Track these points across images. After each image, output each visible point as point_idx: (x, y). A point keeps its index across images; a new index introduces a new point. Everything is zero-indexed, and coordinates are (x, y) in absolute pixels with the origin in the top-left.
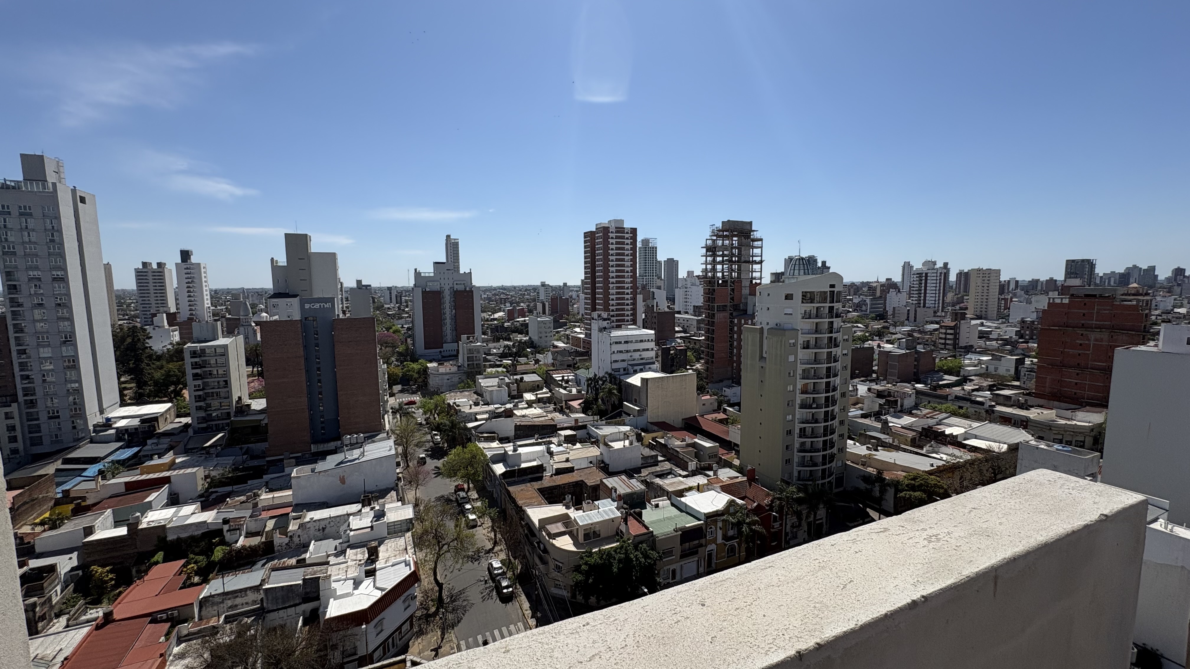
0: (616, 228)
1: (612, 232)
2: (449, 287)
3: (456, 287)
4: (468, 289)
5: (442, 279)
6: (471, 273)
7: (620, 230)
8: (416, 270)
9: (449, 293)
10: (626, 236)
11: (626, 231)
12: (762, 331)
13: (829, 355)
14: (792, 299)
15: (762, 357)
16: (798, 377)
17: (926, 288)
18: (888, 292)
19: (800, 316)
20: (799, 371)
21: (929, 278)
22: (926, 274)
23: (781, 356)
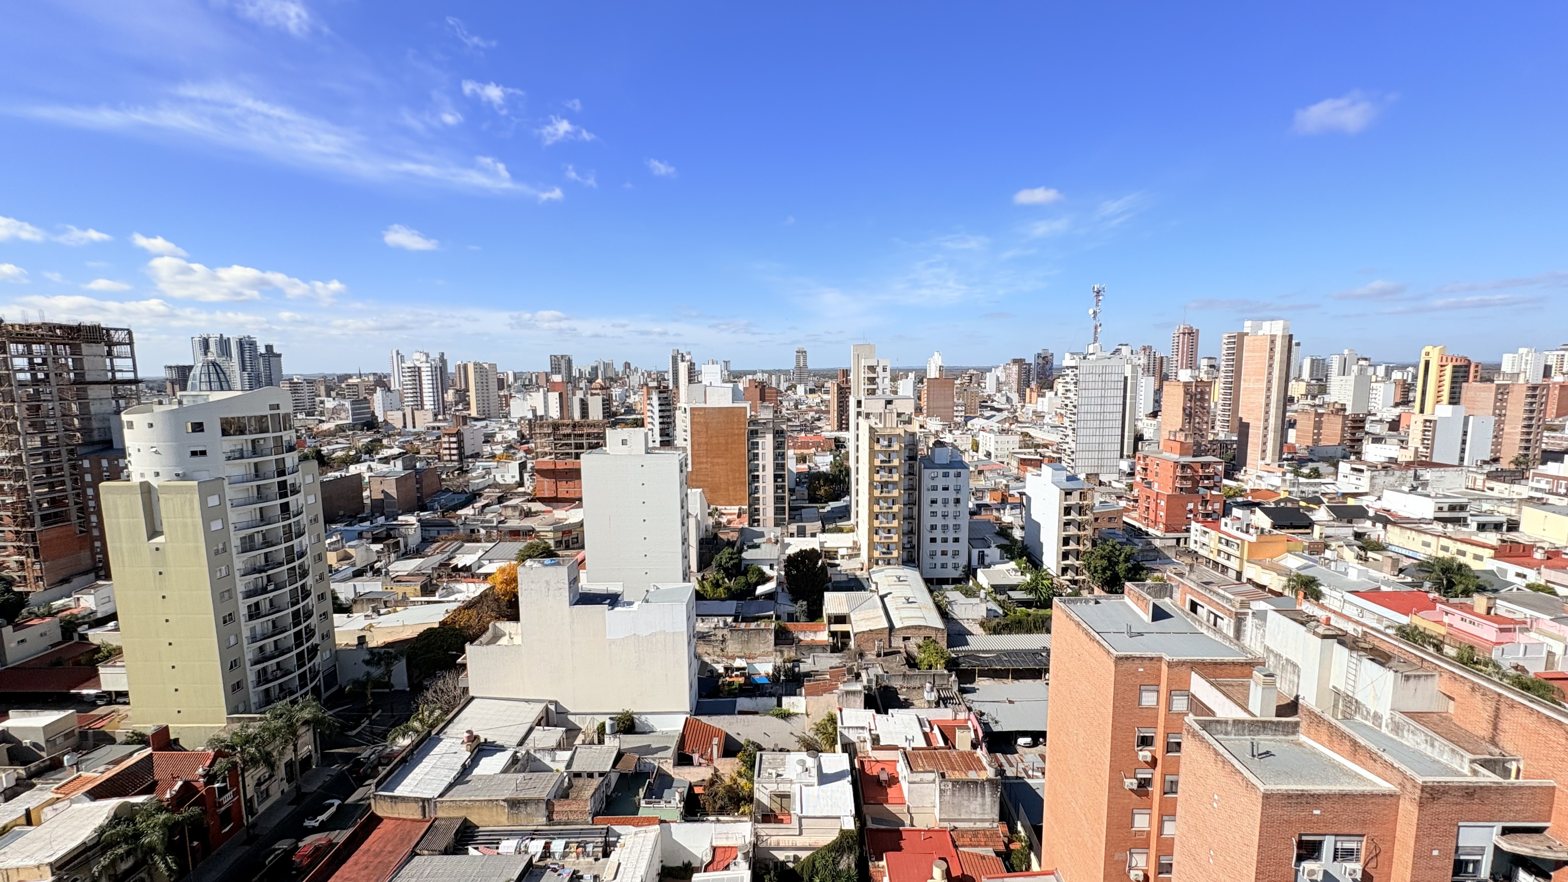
12: (147, 490)
13: (285, 507)
14: (202, 430)
15: (153, 533)
16: (234, 551)
17: (421, 385)
18: (375, 391)
19: (224, 456)
20: (235, 541)
21: (423, 374)
22: (419, 368)
23: (194, 525)
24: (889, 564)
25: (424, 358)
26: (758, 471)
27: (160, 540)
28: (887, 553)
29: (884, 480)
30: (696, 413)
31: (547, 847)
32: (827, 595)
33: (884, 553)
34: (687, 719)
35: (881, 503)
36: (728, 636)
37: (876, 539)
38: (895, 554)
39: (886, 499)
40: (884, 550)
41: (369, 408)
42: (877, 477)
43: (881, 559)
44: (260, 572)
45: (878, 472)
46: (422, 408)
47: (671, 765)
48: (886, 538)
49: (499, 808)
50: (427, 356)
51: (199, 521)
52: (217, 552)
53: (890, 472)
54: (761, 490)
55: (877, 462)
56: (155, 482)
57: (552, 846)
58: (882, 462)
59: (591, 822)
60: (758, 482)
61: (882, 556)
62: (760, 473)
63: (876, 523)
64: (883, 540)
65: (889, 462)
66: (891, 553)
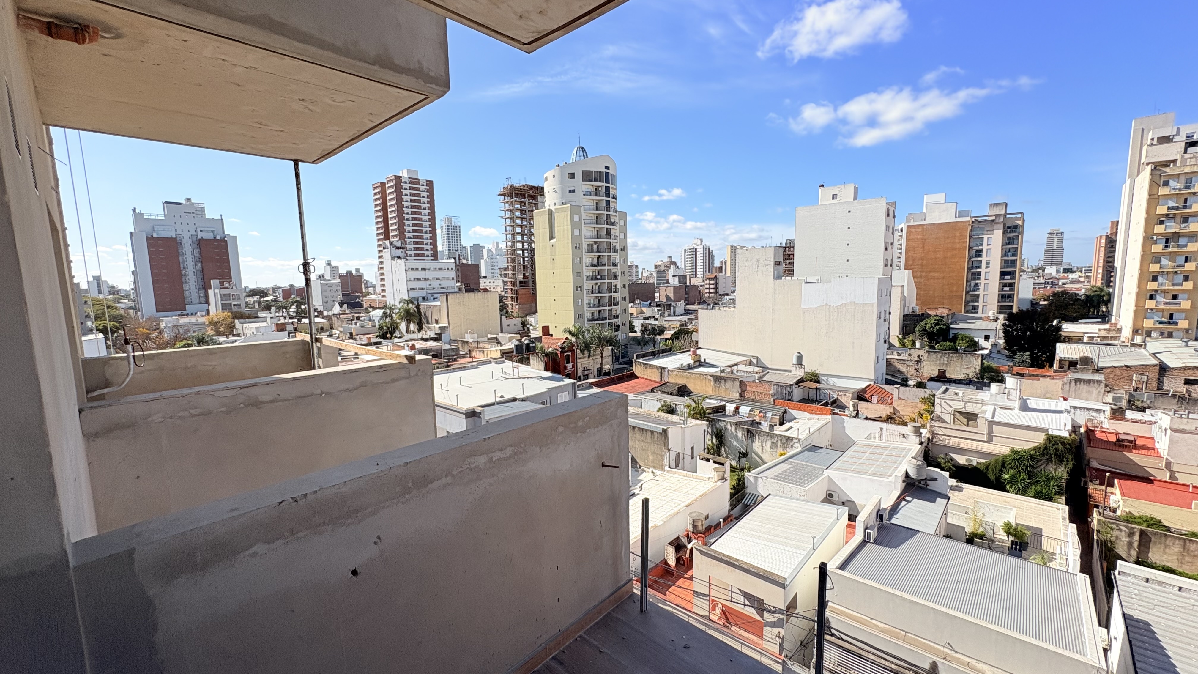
0: (409, 178)
1: (405, 183)
2: (189, 234)
3: (200, 234)
4: (218, 238)
5: (178, 223)
6: (222, 219)
7: (414, 181)
8: (134, 210)
9: (190, 242)
10: (422, 188)
11: (421, 183)
12: (550, 212)
13: (608, 232)
14: (574, 178)
15: (552, 237)
16: (584, 251)
17: (696, 261)
18: (670, 268)
19: (582, 194)
20: (584, 246)
21: (698, 253)
22: (696, 249)
23: (567, 230)
24: (1170, 335)
25: (699, 243)
26: (979, 267)
27: (554, 240)
28: (1169, 323)
29: (1173, 231)
30: (914, 230)
31: (737, 408)
32: (1058, 345)
33: (1161, 323)
34: (870, 385)
35: (1164, 261)
36: (925, 357)
37: (1150, 304)
38: (1183, 324)
39: (1172, 256)
40: (1163, 319)
41: (665, 277)
42: (1159, 229)
43: (1155, 329)
44: (595, 266)
45: (1162, 222)
46: (696, 276)
47: (850, 399)
48: (1166, 304)
49: (707, 381)
50: (702, 241)
51: (570, 227)
52: (576, 247)
53: (1185, 220)
54: (982, 287)
55: (1162, 210)
56: (553, 208)
57: (741, 408)
58: (1169, 208)
59: (773, 403)
60: (979, 279)
61: (1158, 326)
62: (983, 270)
63: (1152, 286)
64: (1162, 307)
65: (1185, 207)
66: (1177, 323)
